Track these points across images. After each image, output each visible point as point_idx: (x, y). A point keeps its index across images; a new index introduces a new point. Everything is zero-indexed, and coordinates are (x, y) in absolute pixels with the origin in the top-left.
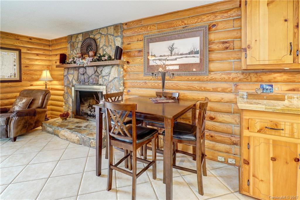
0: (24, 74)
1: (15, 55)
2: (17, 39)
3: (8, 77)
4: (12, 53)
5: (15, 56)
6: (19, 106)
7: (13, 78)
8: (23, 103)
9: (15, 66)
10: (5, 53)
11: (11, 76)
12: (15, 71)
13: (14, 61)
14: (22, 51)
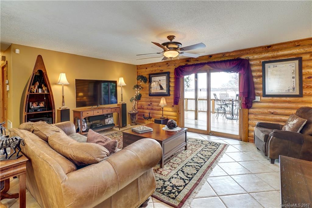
0: (307, 88)
1: (294, 65)
2: (298, 46)
3: (286, 91)
4: (290, 64)
5: (293, 67)
6: (289, 127)
7: (291, 92)
8: (294, 124)
9: (294, 78)
10: (283, 66)
11: (289, 90)
12: (294, 84)
13: (293, 73)
14: (303, 59)
